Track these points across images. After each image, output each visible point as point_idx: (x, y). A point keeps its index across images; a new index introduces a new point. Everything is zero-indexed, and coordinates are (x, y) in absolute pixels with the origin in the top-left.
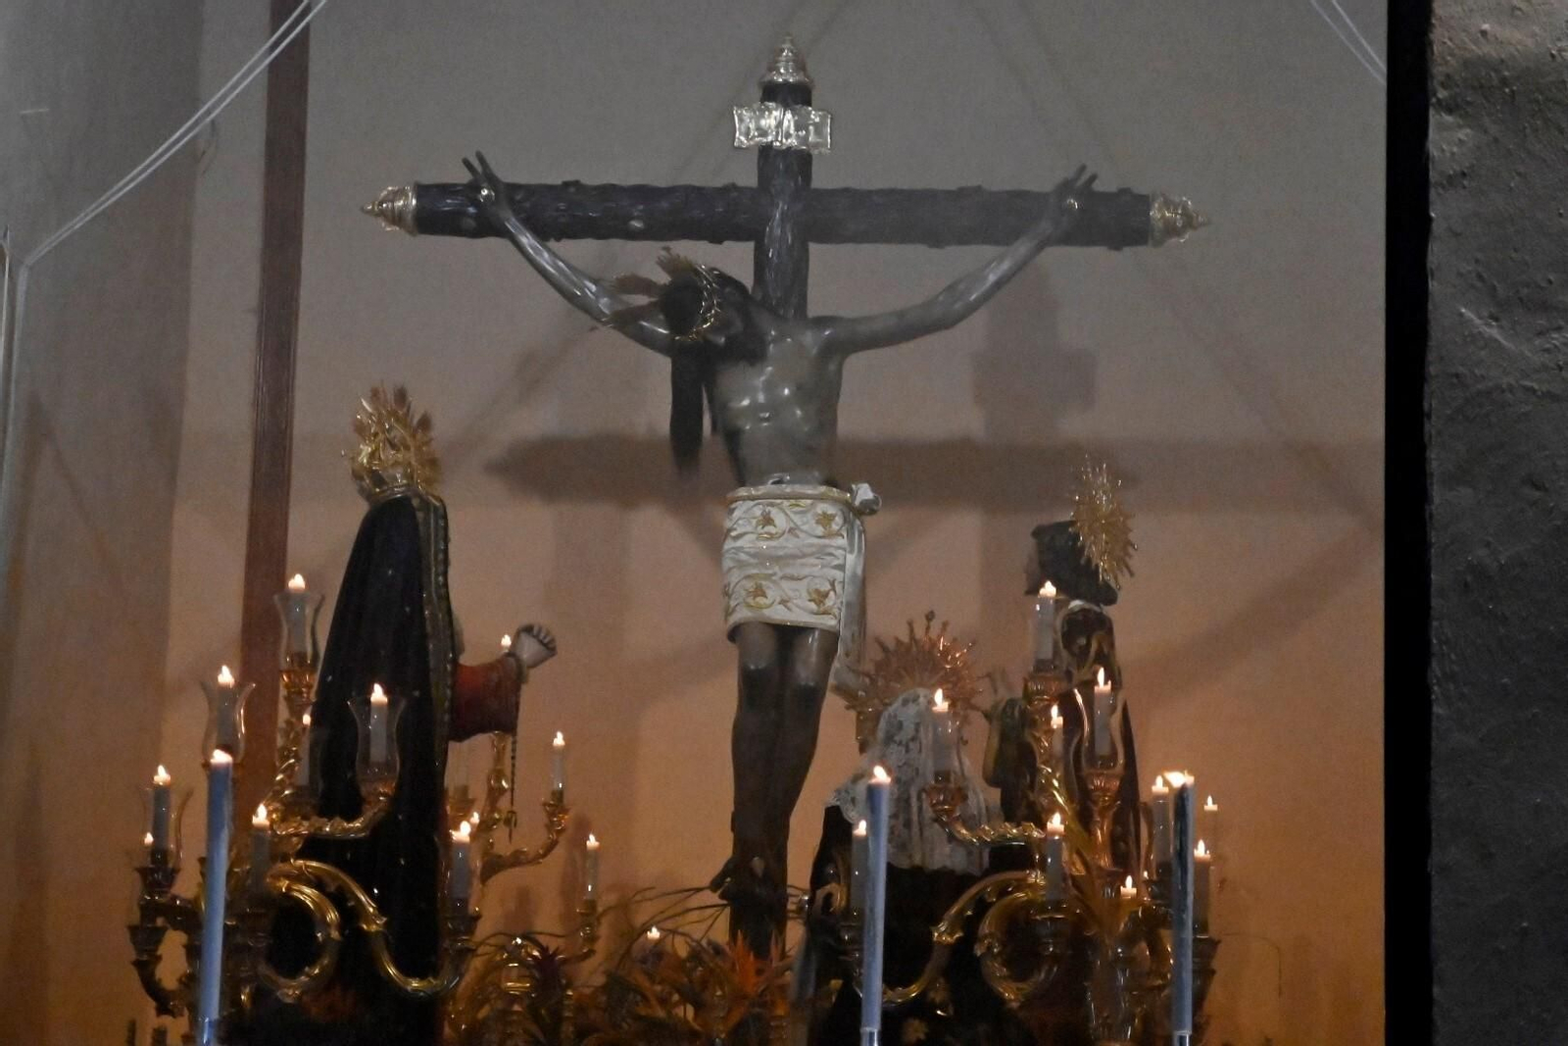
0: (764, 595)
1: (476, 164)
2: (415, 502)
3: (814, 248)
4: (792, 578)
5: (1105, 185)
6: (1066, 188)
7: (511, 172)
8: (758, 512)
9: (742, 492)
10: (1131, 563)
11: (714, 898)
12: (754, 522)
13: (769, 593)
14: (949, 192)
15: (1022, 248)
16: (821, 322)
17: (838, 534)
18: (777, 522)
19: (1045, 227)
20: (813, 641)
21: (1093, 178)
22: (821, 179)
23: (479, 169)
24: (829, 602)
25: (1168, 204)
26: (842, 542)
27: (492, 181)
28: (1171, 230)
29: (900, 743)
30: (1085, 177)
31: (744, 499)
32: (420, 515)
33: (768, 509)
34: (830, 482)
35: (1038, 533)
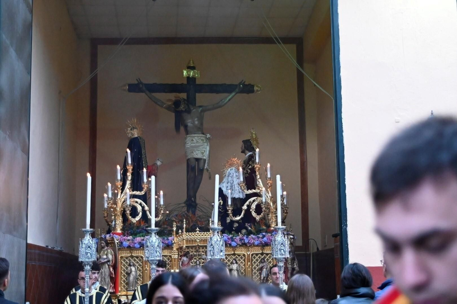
0: (193, 153)
1: (138, 80)
2: (139, 138)
3: (197, 94)
4: (198, 150)
5: (246, 83)
6: (240, 84)
7: (145, 82)
8: (191, 139)
9: (188, 136)
10: (259, 146)
11: (184, 205)
12: (190, 141)
13: (194, 153)
14: (220, 84)
15: (233, 94)
16: (200, 107)
17: (205, 143)
18: (194, 141)
19: (237, 90)
20: (202, 161)
21: (245, 82)
22: (198, 82)
23: (139, 82)
24: (204, 154)
25: (257, 86)
26: (206, 144)
27: (141, 83)
28: (258, 91)
29: (230, 177)
30: (243, 82)
31: (188, 137)
32: (140, 140)
33: (192, 138)
34: (203, 134)
35: (243, 141)
